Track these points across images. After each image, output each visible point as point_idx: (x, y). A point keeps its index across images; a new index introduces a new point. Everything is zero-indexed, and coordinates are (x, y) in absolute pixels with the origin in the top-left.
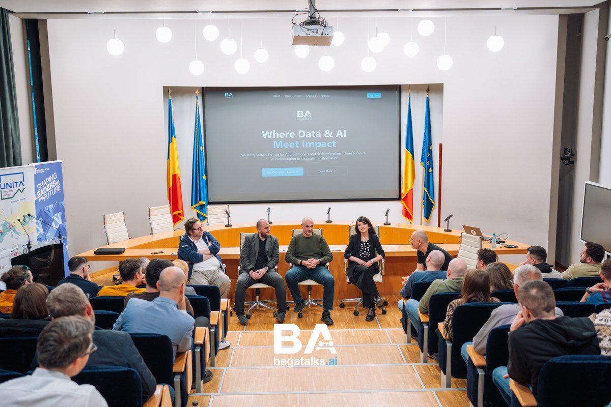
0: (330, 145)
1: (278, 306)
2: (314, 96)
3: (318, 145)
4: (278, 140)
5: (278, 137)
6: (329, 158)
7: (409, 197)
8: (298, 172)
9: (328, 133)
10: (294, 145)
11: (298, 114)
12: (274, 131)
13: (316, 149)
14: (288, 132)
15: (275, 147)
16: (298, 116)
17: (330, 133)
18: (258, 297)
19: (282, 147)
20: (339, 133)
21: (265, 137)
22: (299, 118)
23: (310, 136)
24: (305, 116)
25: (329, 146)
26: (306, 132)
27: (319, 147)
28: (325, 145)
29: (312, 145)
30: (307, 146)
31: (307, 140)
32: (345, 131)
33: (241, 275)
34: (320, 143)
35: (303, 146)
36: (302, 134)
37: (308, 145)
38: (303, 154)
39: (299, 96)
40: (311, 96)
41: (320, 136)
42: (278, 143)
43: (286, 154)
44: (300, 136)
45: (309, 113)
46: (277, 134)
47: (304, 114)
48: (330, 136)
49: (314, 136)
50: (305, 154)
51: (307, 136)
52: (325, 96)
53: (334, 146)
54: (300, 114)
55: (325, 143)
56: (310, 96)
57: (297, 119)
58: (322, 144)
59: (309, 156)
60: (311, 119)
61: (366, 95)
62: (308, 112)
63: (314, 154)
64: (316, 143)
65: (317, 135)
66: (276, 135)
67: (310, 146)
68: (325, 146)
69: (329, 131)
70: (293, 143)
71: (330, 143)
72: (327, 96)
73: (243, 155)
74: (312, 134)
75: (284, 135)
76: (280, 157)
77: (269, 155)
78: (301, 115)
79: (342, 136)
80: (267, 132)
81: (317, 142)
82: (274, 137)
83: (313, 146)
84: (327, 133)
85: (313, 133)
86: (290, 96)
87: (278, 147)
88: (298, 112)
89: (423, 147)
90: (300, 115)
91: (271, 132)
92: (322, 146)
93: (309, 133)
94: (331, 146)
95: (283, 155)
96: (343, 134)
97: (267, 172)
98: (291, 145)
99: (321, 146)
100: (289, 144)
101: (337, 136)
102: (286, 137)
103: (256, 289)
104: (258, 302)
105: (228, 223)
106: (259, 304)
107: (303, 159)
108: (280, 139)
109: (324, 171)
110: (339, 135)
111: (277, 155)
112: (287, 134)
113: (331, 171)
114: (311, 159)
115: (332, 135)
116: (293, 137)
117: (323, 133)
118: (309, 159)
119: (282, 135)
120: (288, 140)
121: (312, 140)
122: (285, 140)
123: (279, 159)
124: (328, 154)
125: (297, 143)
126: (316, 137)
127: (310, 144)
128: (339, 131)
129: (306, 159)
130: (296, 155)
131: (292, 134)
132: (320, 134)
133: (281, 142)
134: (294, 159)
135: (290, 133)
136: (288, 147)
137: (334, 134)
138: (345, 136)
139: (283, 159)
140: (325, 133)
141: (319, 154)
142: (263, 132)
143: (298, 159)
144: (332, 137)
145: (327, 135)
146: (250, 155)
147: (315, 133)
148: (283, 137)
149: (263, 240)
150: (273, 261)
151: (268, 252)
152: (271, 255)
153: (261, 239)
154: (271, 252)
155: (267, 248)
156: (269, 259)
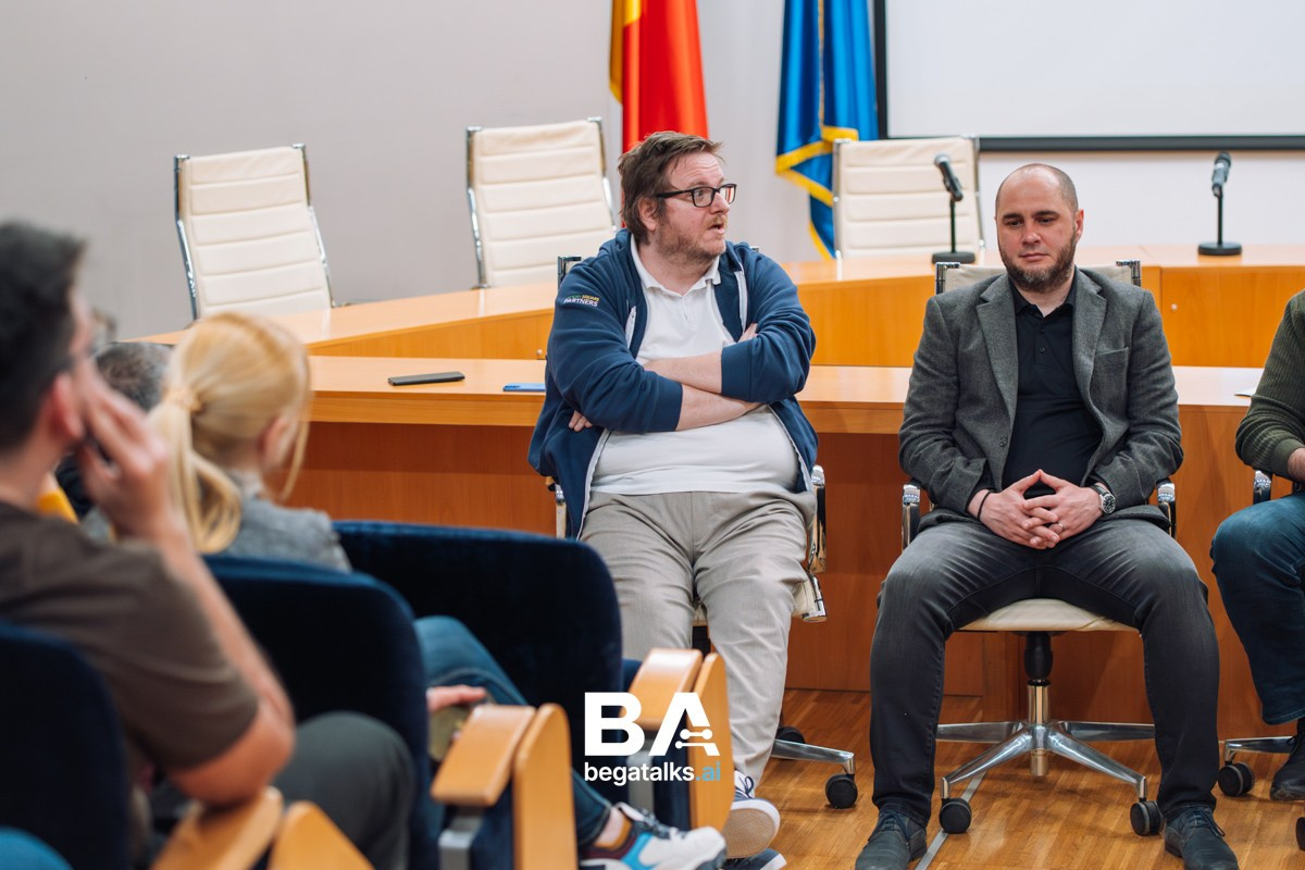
1: (1166, 759)
18: (1040, 695)
33: (920, 538)
103: (1024, 639)
104: (1040, 728)
105: (948, 238)
106: (1046, 741)
149: (1046, 311)
150: (1142, 454)
151: (1095, 386)
152: (1126, 411)
153: (1032, 303)
154: (1115, 388)
155: (1086, 362)
156: (1113, 428)
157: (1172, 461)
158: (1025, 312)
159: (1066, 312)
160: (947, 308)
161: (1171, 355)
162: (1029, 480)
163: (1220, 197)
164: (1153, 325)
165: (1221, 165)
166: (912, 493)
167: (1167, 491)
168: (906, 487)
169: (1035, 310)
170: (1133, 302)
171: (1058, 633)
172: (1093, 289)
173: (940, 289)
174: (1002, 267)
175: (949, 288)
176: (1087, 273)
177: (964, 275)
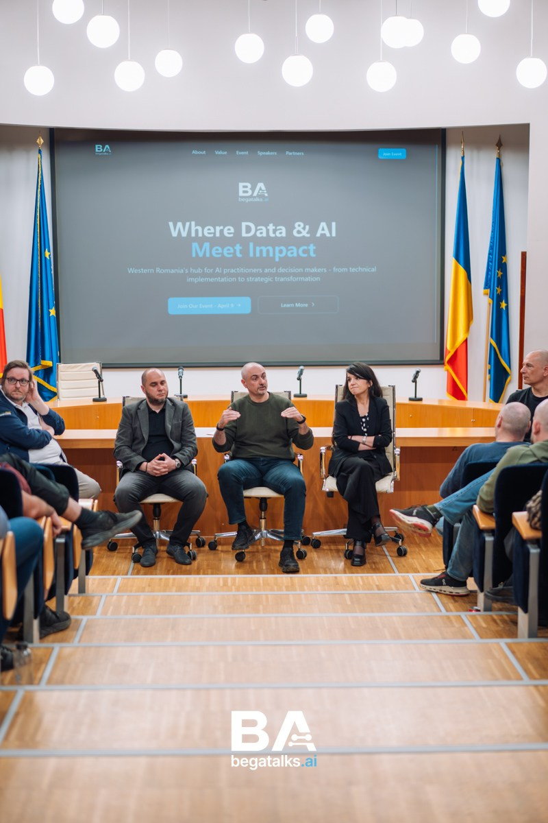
0: (304, 252)
2: (272, 153)
3: (281, 252)
4: (201, 241)
5: (200, 235)
6: (302, 279)
7: (461, 356)
8: (240, 305)
9: (300, 229)
10: (232, 251)
11: (241, 189)
12: (193, 223)
13: (277, 260)
14: (220, 226)
15: (194, 255)
16: (241, 194)
17: (304, 228)
18: (157, 523)
19: (208, 255)
20: (323, 229)
21: (175, 234)
22: (242, 197)
23: (264, 235)
24: (255, 194)
25: (302, 255)
26: (256, 228)
27: (283, 255)
28: (293, 252)
29: (268, 251)
30: (258, 255)
31: (258, 241)
32: (334, 224)
34: (283, 248)
35: (251, 255)
36: (249, 229)
37: (261, 251)
38: (249, 270)
39: (242, 152)
40: (268, 153)
41: (284, 235)
42: (201, 247)
43: (218, 270)
44: (244, 234)
45: (263, 188)
46: (200, 228)
47: (253, 189)
48: (305, 233)
49: (272, 235)
50: (254, 271)
51: (258, 235)
52: (294, 153)
53: (312, 255)
54: (244, 189)
55: (295, 248)
56: (266, 153)
57: (240, 199)
58: (288, 250)
59: (263, 275)
60: (267, 200)
61: (376, 153)
62: (261, 185)
63: (272, 271)
64: (277, 249)
65: (277, 233)
66: (197, 231)
67: (264, 255)
68: (295, 255)
69: (302, 225)
70: (231, 248)
71: (306, 248)
72: (298, 154)
73: (131, 271)
74: (268, 231)
75: (212, 231)
76: (204, 275)
77: (182, 271)
78: (247, 192)
79: (328, 235)
80: (180, 225)
81: (279, 246)
82: (193, 235)
83: (271, 255)
84: (298, 228)
85: (271, 227)
86: (225, 153)
87: (201, 255)
88: (241, 185)
89: (489, 258)
90: (244, 192)
91: (188, 224)
92: (289, 255)
93: (264, 228)
94: (306, 255)
95: (211, 271)
96: (330, 231)
97: (179, 306)
98: (227, 252)
99: (286, 254)
100: (223, 250)
101: (318, 235)
102: (218, 235)
103: (152, 506)
104: (157, 533)
105: (98, 394)
106: (160, 537)
107: (250, 279)
108: (204, 239)
109: (292, 305)
110: (323, 232)
111: (199, 271)
112: (218, 229)
113: (306, 305)
114: (267, 280)
115: (308, 233)
116: (232, 235)
117: (290, 230)
118: (262, 279)
119: (208, 231)
120: (221, 241)
121: (267, 241)
122: (214, 241)
123: (202, 280)
124: (300, 270)
125: (238, 247)
126: (276, 236)
127: (264, 249)
128: (323, 224)
129: (257, 280)
130: (236, 271)
131: (229, 229)
132: (284, 230)
133: (207, 245)
134: (233, 279)
135: (224, 228)
136: (220, 256)
137: (313, 230)
138: (334, 234)
139: (211, 280)
140: (295, 228)
141: (281, 270)
142: (171, 224)
143: (241, 279)
144: (308, 235)
145: (299, 232)
146: (145, 271)
147: (274, 228)
148: (212, 235)
149: (158, 411)
150: (188, 450)
151: (171, 433)
152: (181, 439)
153: (153, 410)
154: (177, 433)
155: (169, 426)
156: (176, 445)
157: (195, 453)
158: (151, 412)
159: (163, 411)
160: (129, 410)
161: (194, 421)
162: (158, 457)
163: (181, 380)
164: (187, 413)
165: (181, 370)
166: (119, 464)
167: (194, 462)
168: (118, 462)
169: (155, 412)
170: (182, 407)
171: (163, 503)
172: (171, 404)
173: (124, 405)
174: (144, 396)
175: (126, 405)
176: (170, 399)
177: (132, 399)
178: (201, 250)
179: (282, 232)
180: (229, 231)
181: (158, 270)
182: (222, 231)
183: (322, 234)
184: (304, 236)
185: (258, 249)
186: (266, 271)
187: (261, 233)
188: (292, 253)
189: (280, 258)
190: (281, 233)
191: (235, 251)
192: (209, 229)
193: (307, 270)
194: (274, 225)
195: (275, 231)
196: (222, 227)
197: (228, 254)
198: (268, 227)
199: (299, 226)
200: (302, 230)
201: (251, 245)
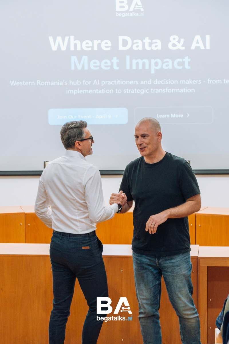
0: (179, 64)
3: (156, 64)
4: (80, 54)
5: (79, 49)
6: (177, 90)
8: (118, 116)
9: (175, 42)
10: (109, 64)
12: (72, 37)
13: (153, 72)
14: (97, 40)
15: (73, 68)
17: (179, 42)
19: (86, 68)
20: (198, 42)
21: (54, 48)
23: (140, 48)
25: (177, 67)
26: (132, 41)
27: (159, 67)
28: (169, 64)
29: (144, 64)
30: (134, 67)
31: (134, 54)
32: (208, 37)
34: (159, 61)
35: (128, 67)
36: (125, 42)
37: (137, 64)
38: (126, 82)
41: (159, 48)
43: (96, 82)
44: (121, 48)
46: (78, 42)
48: (180, 46)
49: (147, 48)
50: (131, 83)
51: (135, 48)
53: (187, 67)
55: (170, 61)
58: (163, 63)
59: (140, 87)
63: (147, 83)
64: (152, 62)
65: (153, 46)
66: (75, 45)
67: (141, 67)
68: (170, 67)
69: (177, 38)
70: (108, 61)
71: (180, 60)
73: (13, 83)
74: (144, 44)
75: (90, 45)
76: (82, 87)
77: (62, 84)
79: (202, 48)
80: (59, 39)
81: (155, 58)
82: (72, 48)
83: (147, 67)
84: (172, 41)
85: (147, 40)
87: (79, 67)
91: (67, 38)
92: (165, 67)
93: (140, 41)
94: (181, 68)
95: (89, 83)
96: (204, 44)
97: (59, 116)
98: (105, 65)
99: (162, 67)
101: (193, 48)
102: (96, 48)
107: (126, 91)
108: (83, 52)
109: (168, 116)
110: (198, 45)
111: (78, 83)
112: (96, 42)
113: (182, 116)
114: (143, 92)
115: (182, 46)
116: (109, 49)
117: (165, 42)
118: (138, 91)
119: (86, 45)
120: (100, 55)
121: (144, 54)
122: (92, 55)
123: (81, 92)
124: (175, 82)
125: (115, 60)
126: (152, 49)
127: (140, 62)
128: (198, 38)
129: (134, 91)
130: (113, 83)
131: (106, 43)
132: (159, 43)
133: (85, 58)
134: (111, 91)
135: (102, 41)
136: (98, 68)
137: (188, 43)
138: (208, 47)
139: (90, 92)
140: (170, 41)
141: (157, 82)
142: (51, 39)
143: (118, 91)
144: (183, 48)
145: (174, 45)
146: (27, 83)
147: (150, 41)
148: (90, 49)
178: (80, 62)
179: (158, 45)
180: (106, 45)
181: (39, 83)
182: (99, 45)
183: (196, 47)
184: (179, 49)
185: (134, 62)
186: (142, 83)
187: (137, 46)
188: (167, 66)
189: (155, 70)
190: (156, 46)
191: (112, 63)
192: (87, 43)
193: (182, 82)
194: (149, 39)
195: (150, 44)
196: (99, 41)
197: (106, 66)
198: (144, 41)
199: (174, 39)
200: (177, 44)
201: (128, 58)
